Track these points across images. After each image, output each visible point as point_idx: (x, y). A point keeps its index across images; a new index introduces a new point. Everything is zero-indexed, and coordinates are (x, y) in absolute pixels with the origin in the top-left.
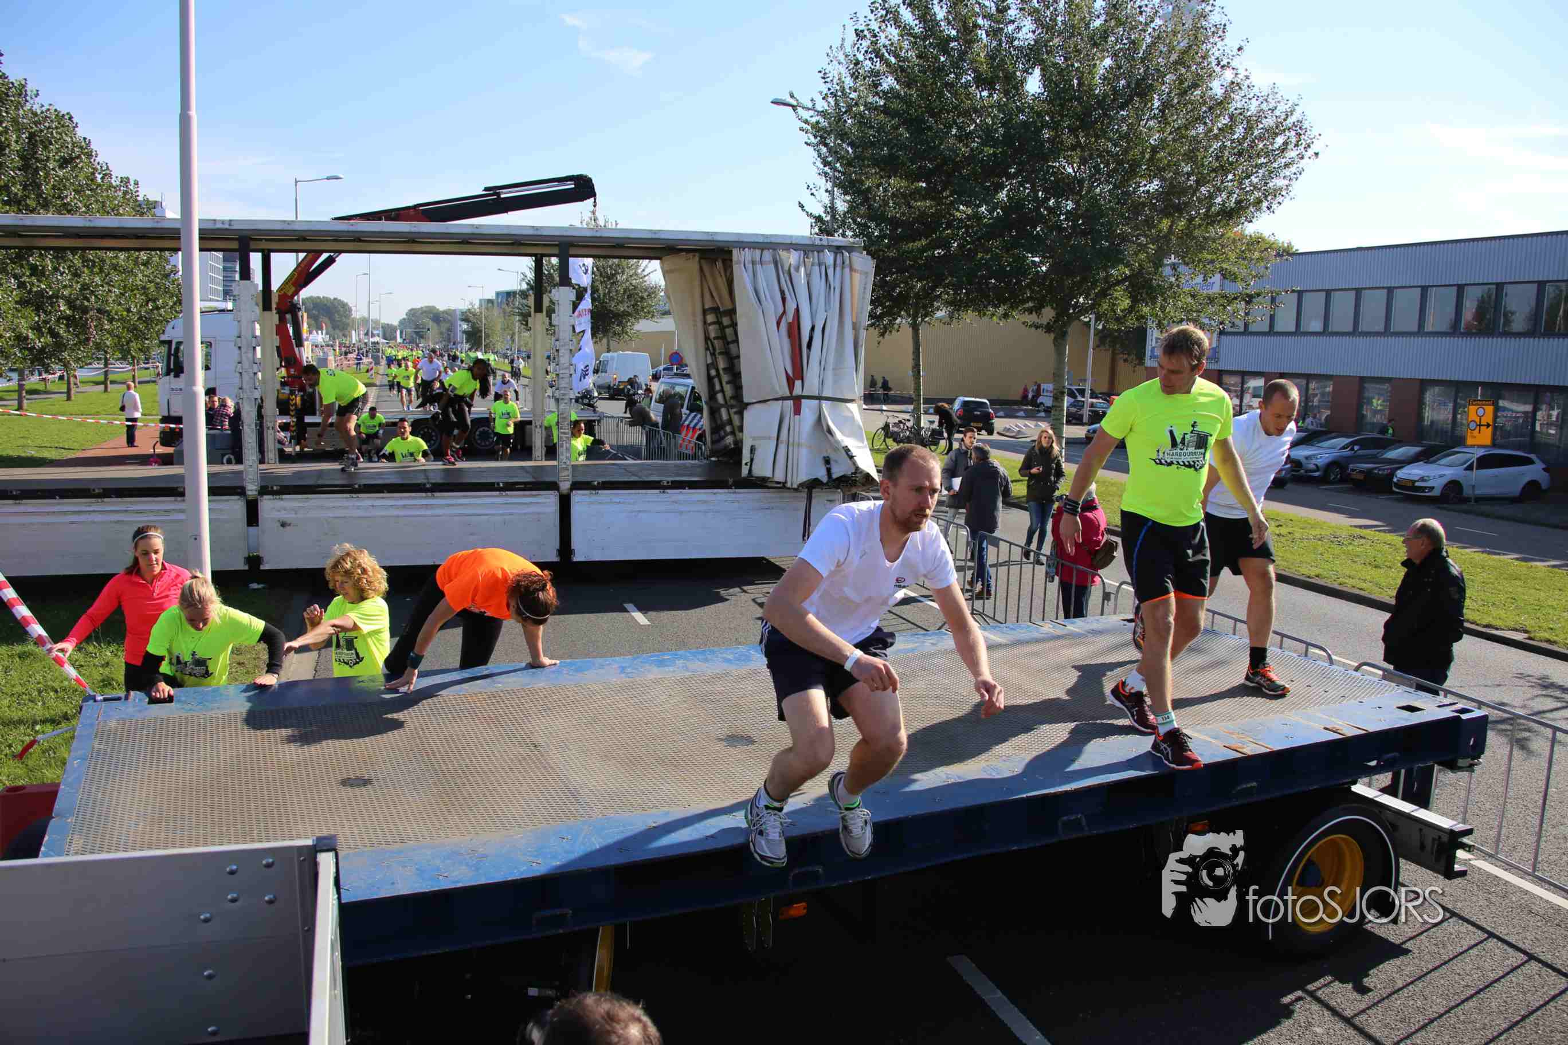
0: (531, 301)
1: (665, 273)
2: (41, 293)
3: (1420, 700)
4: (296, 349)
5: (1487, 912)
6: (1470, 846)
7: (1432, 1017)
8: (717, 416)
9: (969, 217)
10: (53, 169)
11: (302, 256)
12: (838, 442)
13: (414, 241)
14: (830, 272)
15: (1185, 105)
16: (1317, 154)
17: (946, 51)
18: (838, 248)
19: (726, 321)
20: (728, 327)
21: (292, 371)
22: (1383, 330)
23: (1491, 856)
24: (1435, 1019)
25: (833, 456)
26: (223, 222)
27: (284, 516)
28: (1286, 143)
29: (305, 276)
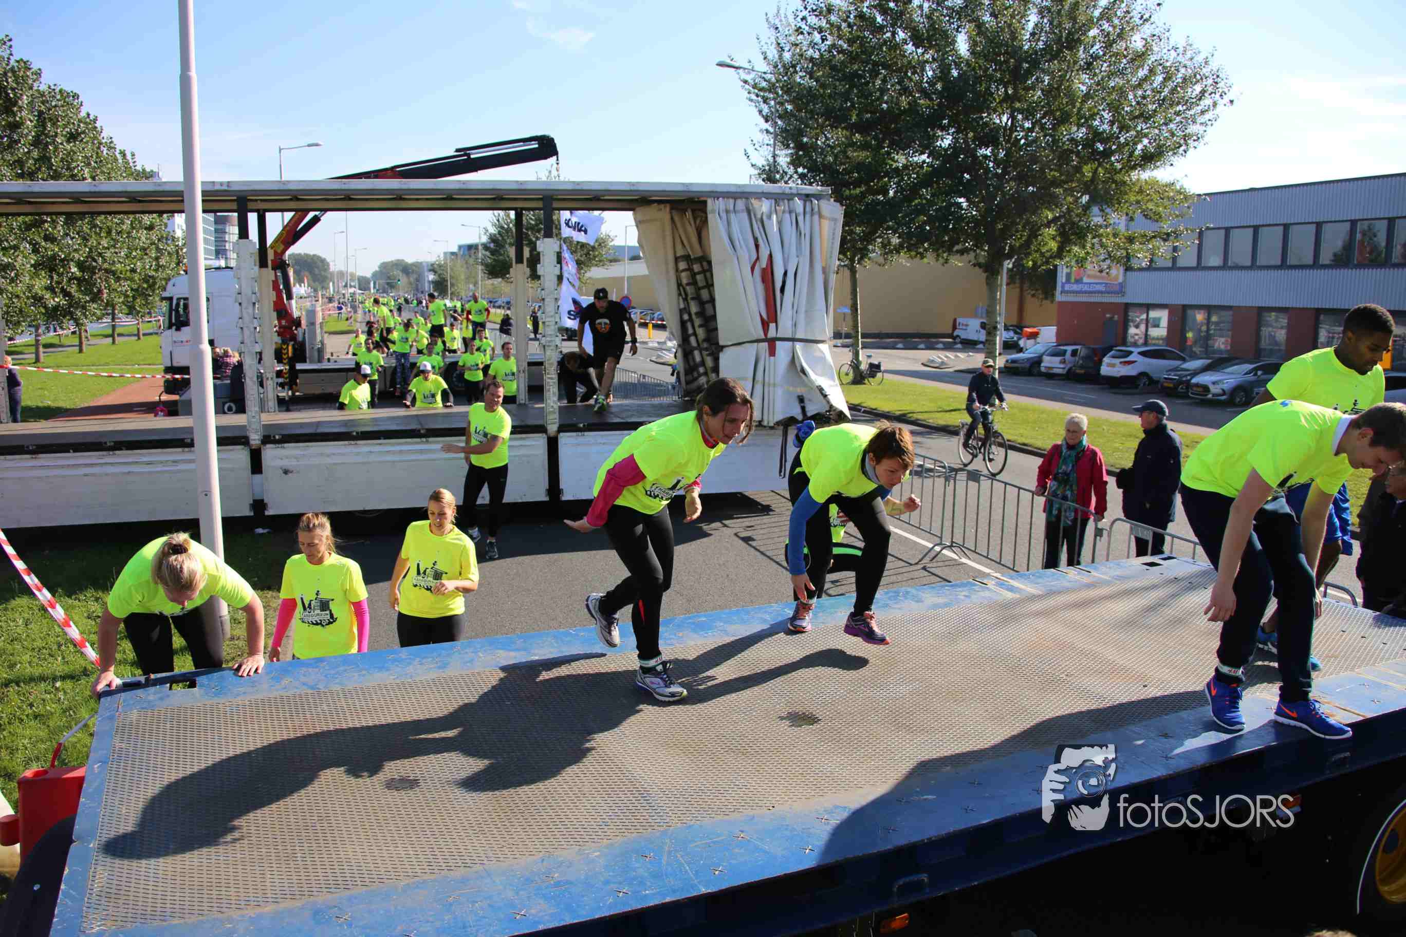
0: (512, 252)
1: (637, 224)
8: (690, 357)
9: (905, 167)
10: (62, 144)
11: (291, 214)
12: (812, 382)
13: (400, 198)
14: (801, 219)
16: (1232, 102)
18: (807, 196)
19: (697, 268)
22: (1279, 263)
25: (805, 395)
26: (221, 184)
27: (286, 463)
28: (1203, 92)
29: (292, 234)
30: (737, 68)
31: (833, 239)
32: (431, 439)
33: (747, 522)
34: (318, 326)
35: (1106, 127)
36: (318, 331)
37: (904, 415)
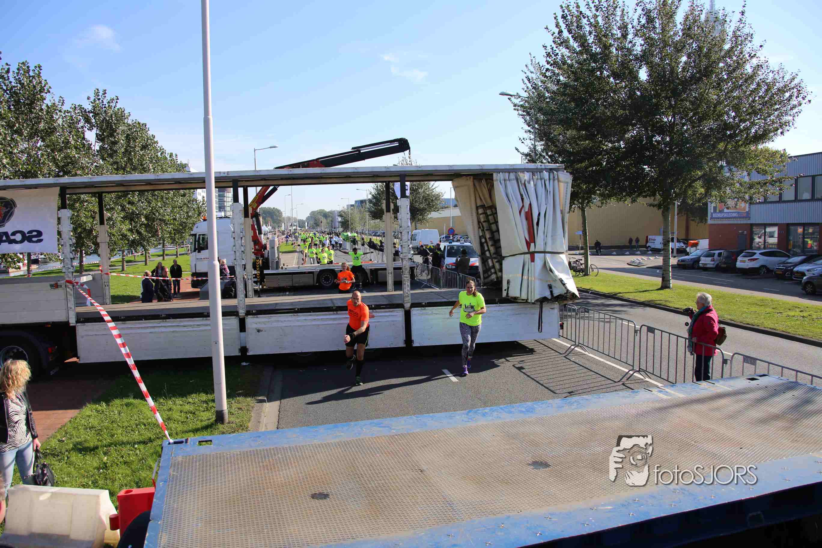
1: (455, 189)
2: (133, 213)
4: (259, 236)
9: (611, 148)
10: (138, 151)
11: (260, 188)
12: (556, 276)
13: (322, 178)
14: (547, 183)
18: (551, 169)
19: (489, 212)
20: (491, 215)
21: (257, 247)
25: (552, 284)
26: (224, 173)
27: (259, 326)
29: (262, 198)
30: (510, 96)
31: (566, 193)
32: (339, 312)
33: (519, 358)
34: (276, 249)
35: (732, 120)
36: (276, 252)
37: (616, 294)
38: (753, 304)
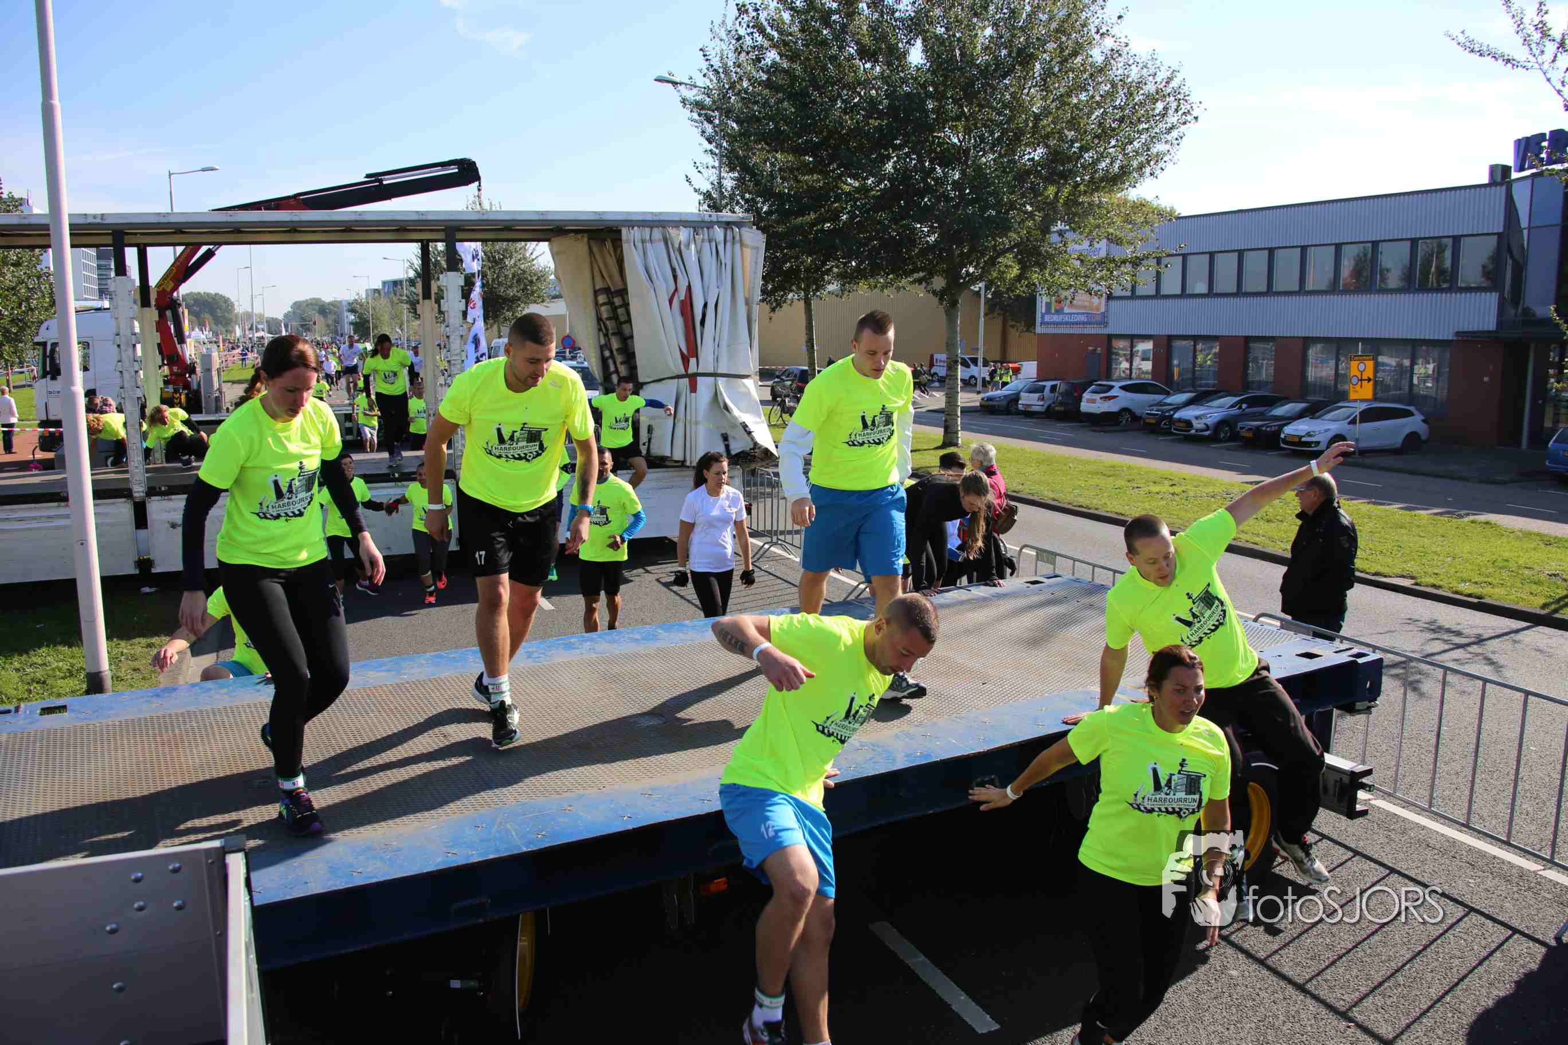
0: (419, 289)
1: (554, 255)
3: (1319, 646)
4: (178, 346)
5: (1387, 849)
6: (1370, 786)
7: (1340, 953)
9: (857, 190)
11: (180, 249)
12: (735, 418)
13: (296, 231)
14: (721, 248)
15: (1066, 72)
16: (1196, 118)
17: (827, 23)
18: (728, 224)
19: (617, 301)
20: (621, 306)
21: (175, 369)
22: (1264, 289)
23: (1390, 795)
24: (1344, 955)
25: (729, 433)
26: (94, 217)
27: (173, 517)
28: (1166, 108)
29: (183, 271)
30: (675, 83)
31: (756, 265)
34: (214, 373)
36: (214, 379)
38: (1097, 473)
